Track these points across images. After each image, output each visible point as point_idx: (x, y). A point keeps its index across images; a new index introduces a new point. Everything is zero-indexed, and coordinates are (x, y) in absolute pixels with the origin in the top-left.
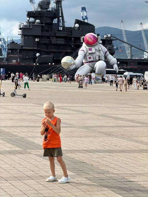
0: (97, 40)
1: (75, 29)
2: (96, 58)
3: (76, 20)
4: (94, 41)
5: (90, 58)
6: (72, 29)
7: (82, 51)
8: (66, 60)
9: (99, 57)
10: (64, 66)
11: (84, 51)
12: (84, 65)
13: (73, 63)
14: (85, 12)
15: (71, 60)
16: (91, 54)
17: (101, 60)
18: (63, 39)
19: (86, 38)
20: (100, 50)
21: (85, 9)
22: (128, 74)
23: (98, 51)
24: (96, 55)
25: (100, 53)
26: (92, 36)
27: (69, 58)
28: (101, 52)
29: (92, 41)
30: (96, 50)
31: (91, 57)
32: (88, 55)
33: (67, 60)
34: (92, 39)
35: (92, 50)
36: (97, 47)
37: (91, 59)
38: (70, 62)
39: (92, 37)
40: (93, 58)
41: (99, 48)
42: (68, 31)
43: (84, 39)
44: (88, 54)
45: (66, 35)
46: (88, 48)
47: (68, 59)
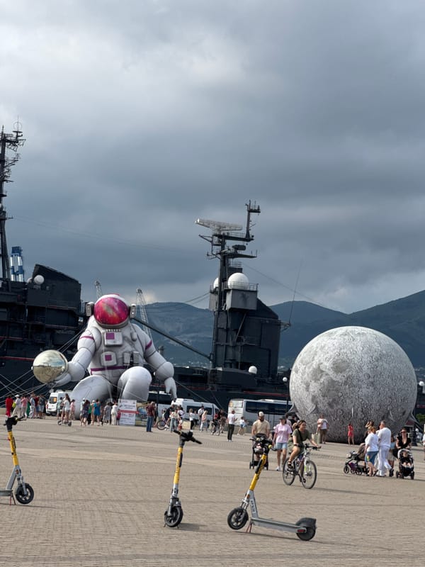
0: (127, 313)
1: (34, 287)
2: (123, 358)
3: (37, 265)
4: (119, 315)
5: (108, 358)
6: (26, 286)
7: (88, 339)
8: (48, 359)
9: (132, 357)
10: (41, 375)
11: (92, 338)
12: (91, 376)
13: (63, 367)
14: (19, 258)
15: (59, 361)
16: (113, 349)
17: (137, 365)
18: (5, 310)
19: (102, 308)
20: (134, 340)
21: (21, 250)
22: (183, 403)
23: (128, 341)
24: (125, 350)
25: (134, 347)
26: (116, 302)
27: (55, 354)
28: (138, 344)
29: (115, 315)
30: (124, 338)
31: (110, 356)
32: (105, 351)
33: (51, 360)
34: (117, 309)
35: (114, 338)
36: (126, 332)
37: (110, 361)
38: (58, 366)
39: (116, 304)
40: (117, 360)
41: (131, 335)
42: (17, 290)
43: (96, 310)
44: (103, 348)
45: (12, 301)
46: (104, 333)
47: (53, 357)
